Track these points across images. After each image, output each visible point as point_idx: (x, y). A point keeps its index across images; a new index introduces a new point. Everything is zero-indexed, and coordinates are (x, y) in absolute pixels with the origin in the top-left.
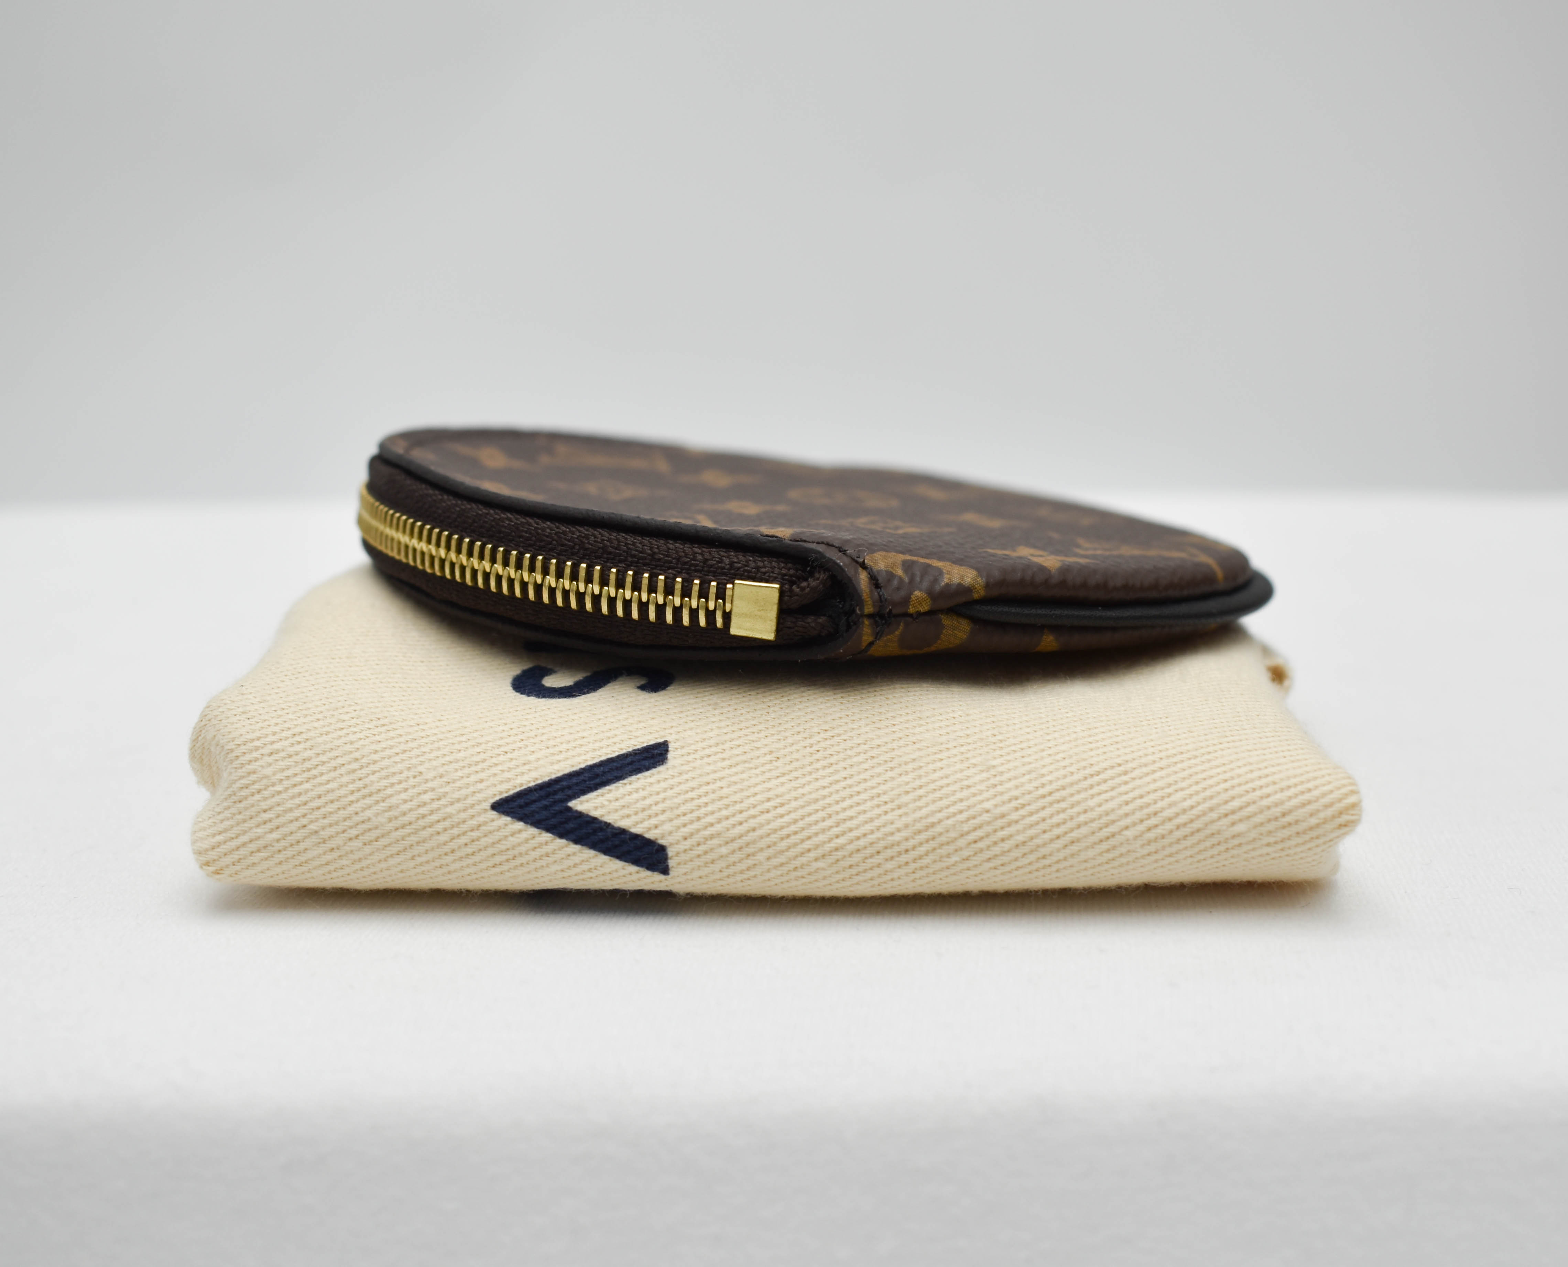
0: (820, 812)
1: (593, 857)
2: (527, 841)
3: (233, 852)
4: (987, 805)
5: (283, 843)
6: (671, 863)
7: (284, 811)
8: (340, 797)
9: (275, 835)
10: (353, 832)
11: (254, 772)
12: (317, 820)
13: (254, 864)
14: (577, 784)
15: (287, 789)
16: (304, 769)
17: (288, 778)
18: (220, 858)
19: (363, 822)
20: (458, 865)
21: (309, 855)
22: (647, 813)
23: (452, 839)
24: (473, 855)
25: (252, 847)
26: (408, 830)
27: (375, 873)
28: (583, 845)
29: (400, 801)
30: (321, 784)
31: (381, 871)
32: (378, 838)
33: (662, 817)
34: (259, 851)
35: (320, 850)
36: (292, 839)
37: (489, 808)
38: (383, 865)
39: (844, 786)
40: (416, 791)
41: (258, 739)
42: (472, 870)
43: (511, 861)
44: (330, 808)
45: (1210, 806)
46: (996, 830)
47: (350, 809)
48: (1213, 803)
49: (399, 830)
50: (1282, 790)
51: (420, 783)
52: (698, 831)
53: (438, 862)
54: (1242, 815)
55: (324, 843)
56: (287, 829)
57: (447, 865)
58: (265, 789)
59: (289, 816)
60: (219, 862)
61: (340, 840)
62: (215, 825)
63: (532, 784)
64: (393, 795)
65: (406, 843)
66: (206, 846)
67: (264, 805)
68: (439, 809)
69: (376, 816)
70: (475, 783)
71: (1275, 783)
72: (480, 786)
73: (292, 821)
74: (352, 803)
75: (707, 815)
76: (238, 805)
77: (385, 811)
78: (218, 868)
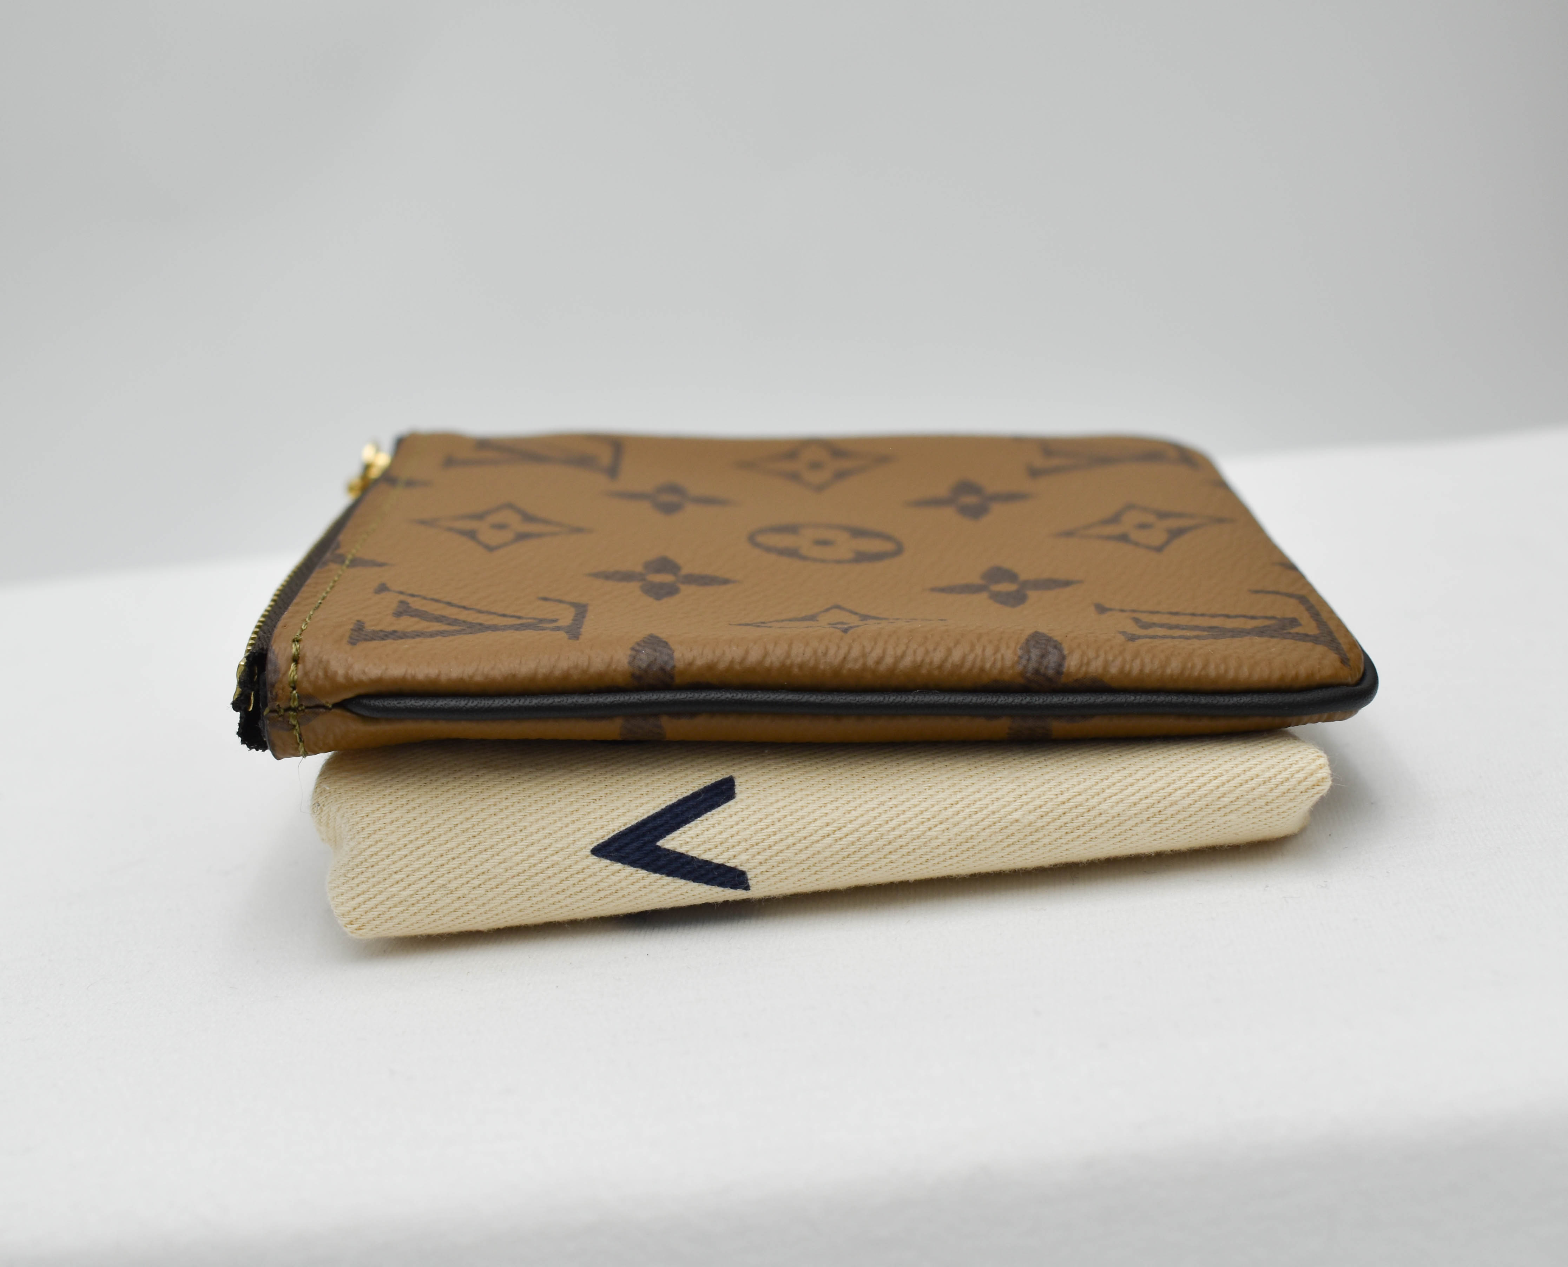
0: (873, 833)
1: (684, 885)
2: (626, 878)
3: (372, 910)
4: (1016, 816)
5: (416, 898)
6: (751, 883)
7: (412, 870)
8: (459, 854)
9: (408, 892)
10: (476, 882)
12: (443, 875)
13: (392, 918)
14: (662, 825)
15: (411, 852)
16: (424, 832)
17: (411, 842)
18: (362, 915)
19: (483, 873)
20: (569, 900)
21: (440, 904)
22: (725, 845)
23: (561, 882)
24: (580, 892)
25: (389, 903)
26: (522, 878)
27: (497, 915)
28: (674, 877)
29: (513, 854)
30: (440, 845)
31: (503, 912)
32: (498, 885)
33: (738, 849)
34: (395, 906)
35: (448, 900)
36: (425, 892)
37: (590, 853)
38: (505, 907)
39: (891, 806)
40: (524, 843)
42: (581, 904)
43: (614, 894)
44: (453, 864)
45: (1205, 803)
46: (1026, 835)
47: (470, 863)
48: (1209, 799)
49: (515, 878)
50: (1265, 783)
51: (527, 837)
52: (771, 857)
53: (551, 900)
54: (1233, 807)
55: (451, 894)
56: (418, 886)
57: (559, 902)
58: (393, 854)
59: (418, 875)
60: (361, 920)
61: (465, 890)
62: (352, 889)
63: (623, 828)
64: (505, 849)
65: (523, 888)
66: (348, 908)
67: (394, 868)
68: (547, 857)
69: (494, 867)
70: (574, 832)
71: (1258, 776)
72: (578, 835)
73: (421, 878)
74: (470, 859)
75: (776, 843)
76: (371, 870)
77: (500, 863)
78: (360, 925)
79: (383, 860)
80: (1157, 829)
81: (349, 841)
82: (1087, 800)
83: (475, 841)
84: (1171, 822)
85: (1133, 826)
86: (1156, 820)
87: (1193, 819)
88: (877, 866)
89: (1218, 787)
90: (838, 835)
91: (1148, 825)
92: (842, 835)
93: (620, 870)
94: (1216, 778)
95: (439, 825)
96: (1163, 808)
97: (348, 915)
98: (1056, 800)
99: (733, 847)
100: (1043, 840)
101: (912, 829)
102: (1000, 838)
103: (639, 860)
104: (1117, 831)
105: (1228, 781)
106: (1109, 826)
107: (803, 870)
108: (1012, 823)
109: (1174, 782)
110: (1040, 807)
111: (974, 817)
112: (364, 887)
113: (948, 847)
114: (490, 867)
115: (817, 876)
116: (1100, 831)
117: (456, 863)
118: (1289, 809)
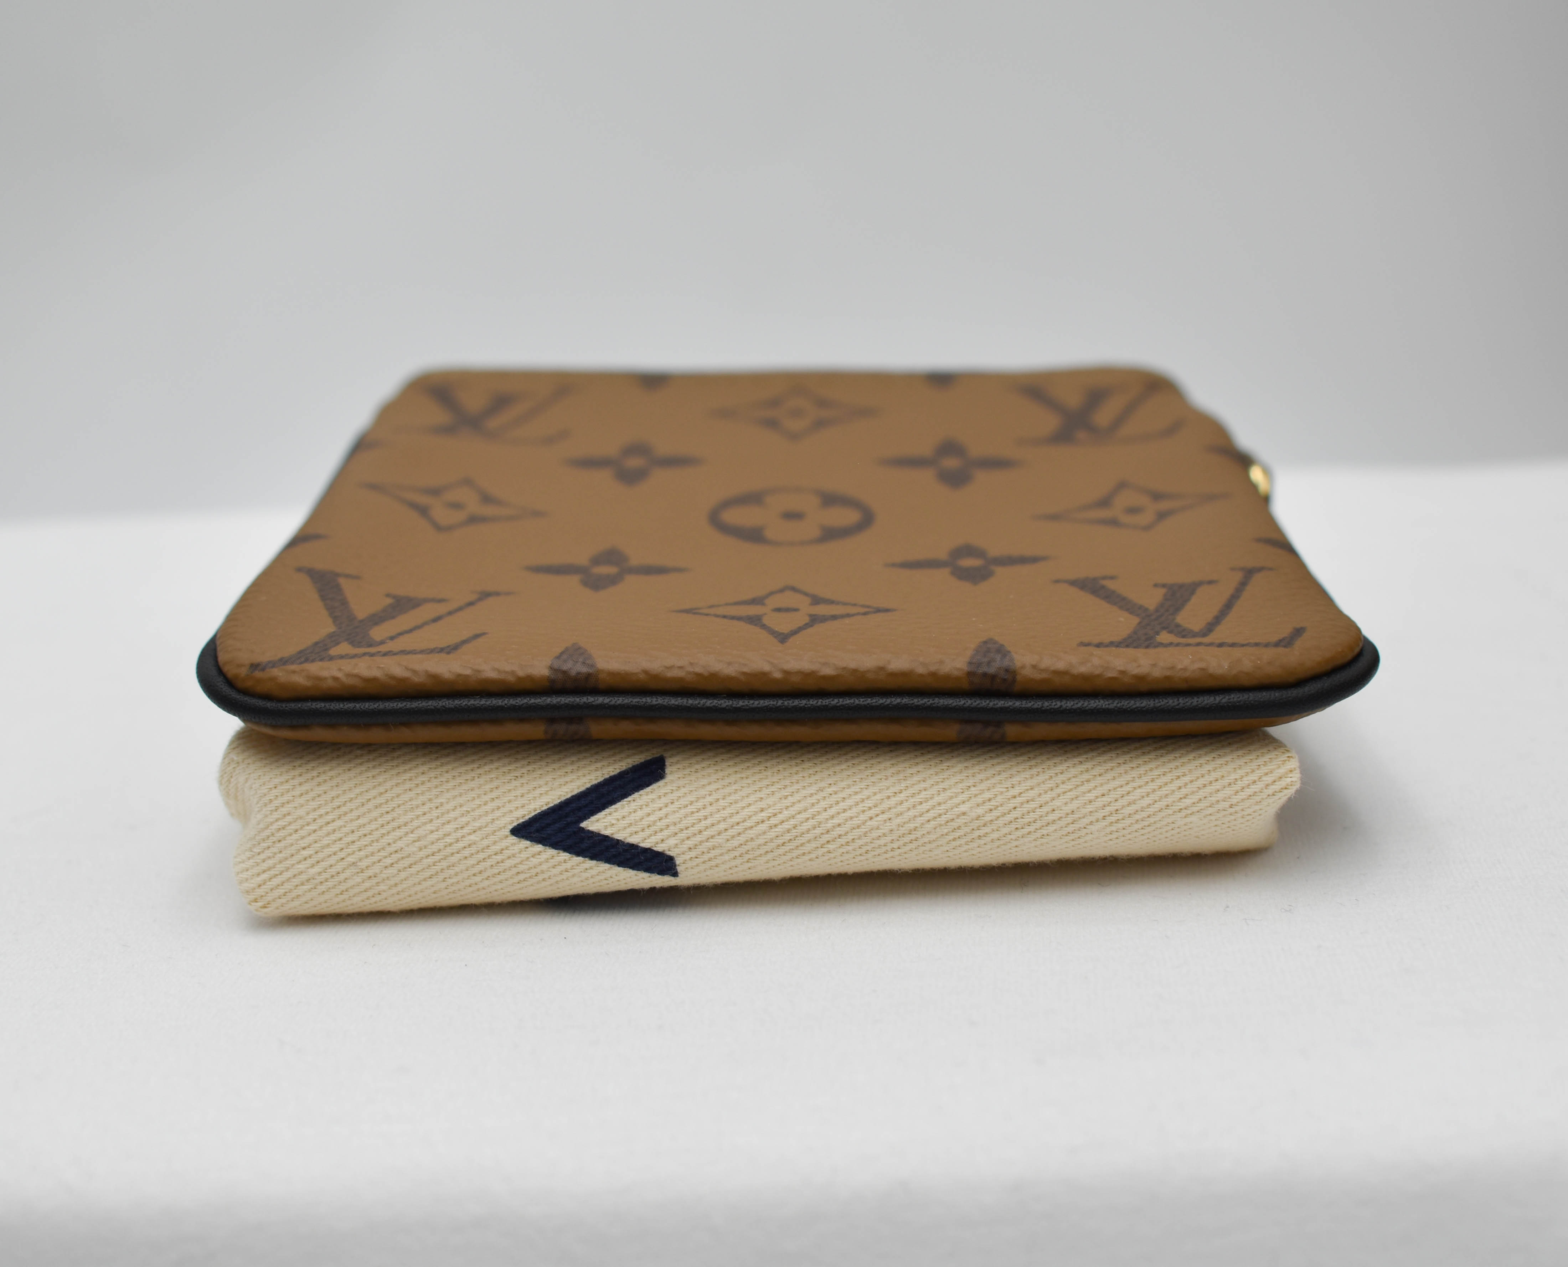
0: (811, 820)
1: (609, 869)
2: (547, 860)
3: (278, 887)
4: (963, 808)
5: (325, 876)
6: (679, 869)
7: (321, 847)
8: (372, 830)
9: (316, 869)
10: (389, 861)
11: (289, 814)
12: (353, 853)
13: (298, 896)
15: (321, 827)
16: (335, 807)
17: (321, 816)
18: (267, 893)
19: (396, 851)
20: (487, 883)
21: (350, 883)
22: (653, 829)
23: (478, 863)
24: (498, 874)
25: (296, 881)
26: (437, 857)
29: (428, 832)
30: (352, 820)
31: (416, 893)
32: (412, 864)
33: (666, 833)
34: (302, 884)
35: (358, 879)
36: (333, 871)
37: (509, 833)
38: (418, 888)
39: (831, 793)
40: (440, 821)
42: (499, 886)
43: (534, 877)
44: (365, 840)
45: (1166, 803)
46: (973, 829)
47: (383, 841)
48: (1170, 800)
49: (430, 857)
50: (1230, 784)
51: (443, 814)
52: (701, 842)
53: (467, 882)
54: (1195, 809)
55: (362, 872)
56: (326, 863)
57: (476, 884)
58: (301, 828)
59: (327, 851)
60: (266, 898)
61: (376, 869)
62: (258, 865)
63: (545, 808)
64: (419, 827)
65: (438, 868)
66: (252, 885)
67: (303, 843)
68: (463, 837)
69: (408, 846)
70: (493, 810)
71: (1223, 777)
72: (498, 813)
73: (331, 855)
74: (383, 835)
75: (707, 827)
76: (278, 845)
77: (415, 841)
78: (266, 903)
79: (290, 835)
80: (1114, 828)
81: (256, 814)
83: (389, 817)
84: (1128, 822)
85: (1087, 825)
86: (1113, 819)
87: (1152, 820)
88: (813, 856)
89: (1180, 788)
90: (773, 821)
91: (1104, 823)
92: (777, 822)
93: (541, 852)
94: (1178, 778)
95: (351, 800)
96: (1121, 807)
97: (253, 892)
98: (1006, 794)
99: (661, 830)
100: (991, 835)
101: (851, 818)
102: (946, 831)
103: (561, 841)
104: (1071, 828)
105: (1192, 782)
106: (1062, 823)
107: (735, 858)
108: (958, 816)
110: (990, 800)
111: (919, 807)
112: (270, 862)
113: (889, 839)
114: (403, 846)
115: (750, 865)
116: (1051, 828)
117: (368, 839)
118: (1254, 812)
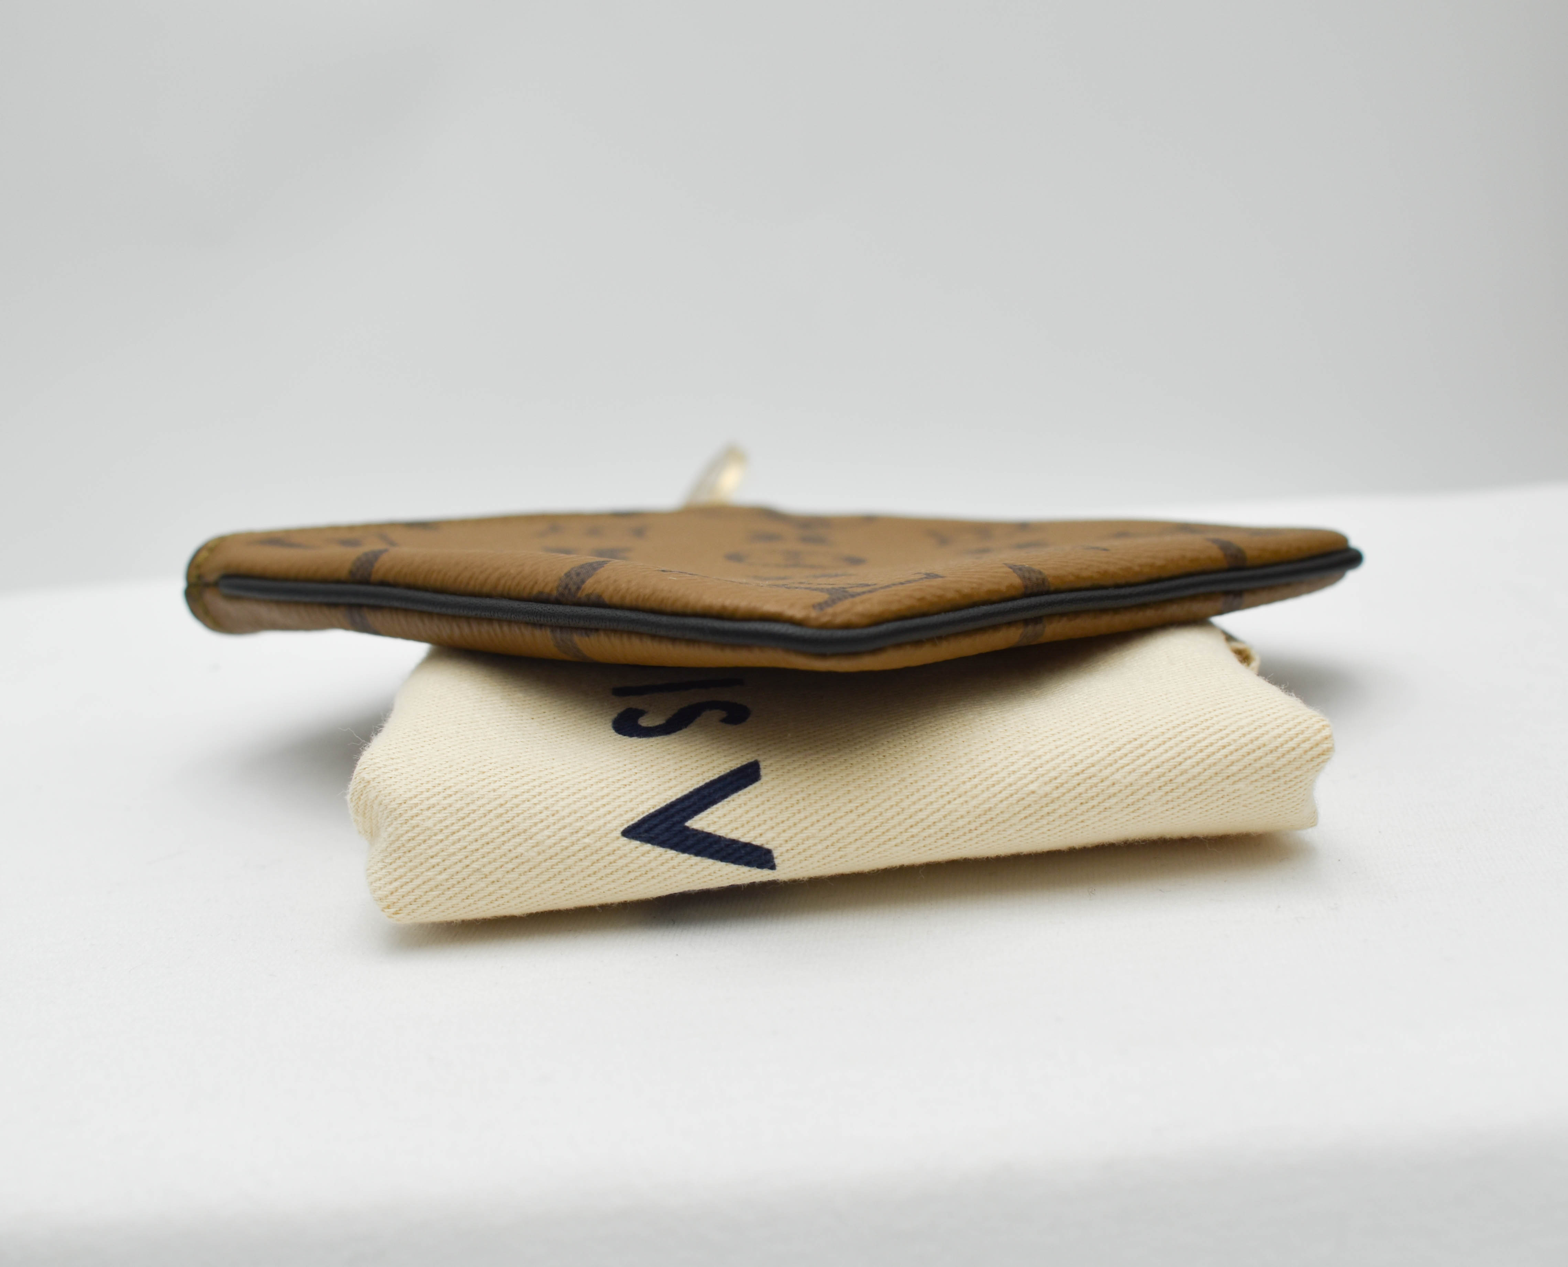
1: (712, 865)
2: (656, 858)
3: (408, 895)
5: (451, 882)
6: (777, 861)
7: (448, 855)
8: (494, 839)
9: (444, 876)
10: (510, 866)
11: (418, 826)
12: (477, 860)
13: (428, 902)
14: (690, 807)
15: (447, 837)
16: (459, 818)
17: (447, 827)
18: (399, 900)
19: (517, 857)
20: (600, 883)
21: (475, 888)
22: (752, 824)
23: (593, 864)
24: (611, 874)
25: (426, 887)
26: (554, 861)
27: (530, 898)
28: (702, 856)
29: (545, 838)
30: (475, 830)
31: (536, 896)
32: (531, 869)
33: (763, 828)
34: (431, 890)
35: (482, 884)
36: (459, 877)
37: (620, 835)
40: (556, 827)
41: (416, 796)
42: (612, 886)
43: (644, 876)
44: (486, 849)
45: (1214, 771)
46: (1042, 807)
47: (505, 847)
48: (1217, 768)
49: (548, 861)
50: (1271, 752)
51: (559, 820)
52: (796, 834)
53: (583, 883)
54: (1241, 776)
55: (486, 878)
56: (453, 870)
57: (591, 884)
58: (429, 839)
59: (454, 859)
60: (398, 904)
61: (499, 874)
62: (390, 874)
63: (652, 811)
64: (537, 833)
65: (556, 870)
66: (385, 892)
67: (431, 852)
68: (578, 840)
69: (527, 851)
70: (605, 815)
71: (1264, 745)
72: (609, 817)
73: (456, 863)
74: (504, 843)
75: (801, 820)
76: (408, 855)
77: (533, 847)
78: (398, 909)
79: (420, 845)
80: (1169, 798)
81: (386, 828)
82: (1101, 771)
83: (508, 826)
84: (1182, 790)
85: (1145, 796)
87: (1203, 788)
88: (898, 841)
89: (1226, 756)
90: (861, 810)
91: (1160, 793)
92: (865, 811)
93: (650, 851)
94: (1224, 747)
96: (1174, 777)
97: (386, 899)
98: (1071, 772)
99: (759, 825)
100: (1059, 811)
101: (932, 803)
102: (1017, 809)
103: (668, 840)
104: (1130, 800)
105: (1237, 750)
106: (1122, 795)
107: (827, 847)
108: (1028, 795)
109: (1184, 751)
110: (1056, 778)
111: (992, 789)
112: (401, 871)
114: (522, 851)
115: (841, 853)
116: (1114, 800)
117: (491, 847)
118: (1295, 778)
